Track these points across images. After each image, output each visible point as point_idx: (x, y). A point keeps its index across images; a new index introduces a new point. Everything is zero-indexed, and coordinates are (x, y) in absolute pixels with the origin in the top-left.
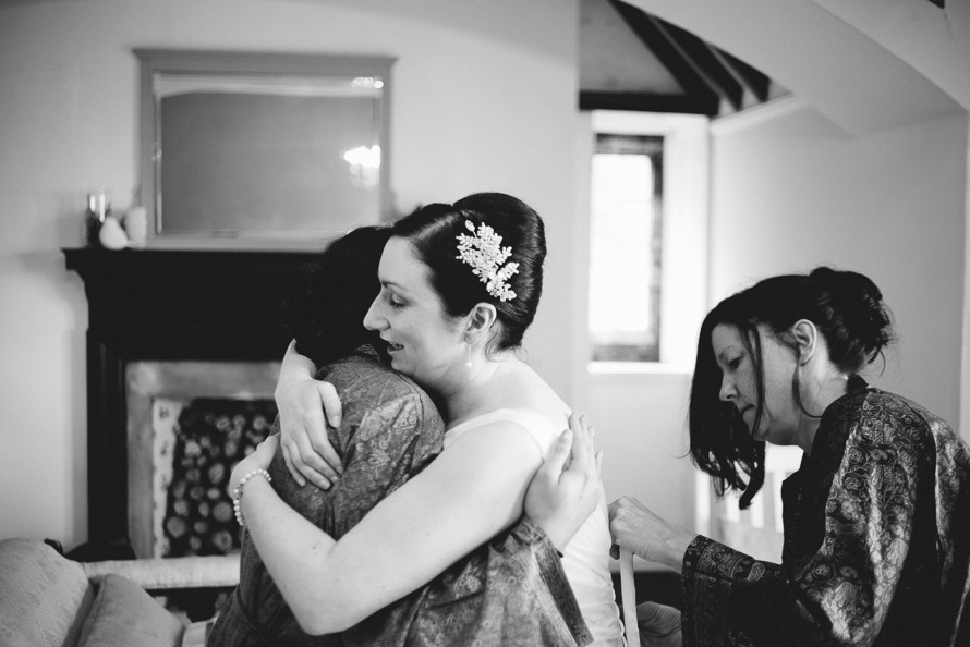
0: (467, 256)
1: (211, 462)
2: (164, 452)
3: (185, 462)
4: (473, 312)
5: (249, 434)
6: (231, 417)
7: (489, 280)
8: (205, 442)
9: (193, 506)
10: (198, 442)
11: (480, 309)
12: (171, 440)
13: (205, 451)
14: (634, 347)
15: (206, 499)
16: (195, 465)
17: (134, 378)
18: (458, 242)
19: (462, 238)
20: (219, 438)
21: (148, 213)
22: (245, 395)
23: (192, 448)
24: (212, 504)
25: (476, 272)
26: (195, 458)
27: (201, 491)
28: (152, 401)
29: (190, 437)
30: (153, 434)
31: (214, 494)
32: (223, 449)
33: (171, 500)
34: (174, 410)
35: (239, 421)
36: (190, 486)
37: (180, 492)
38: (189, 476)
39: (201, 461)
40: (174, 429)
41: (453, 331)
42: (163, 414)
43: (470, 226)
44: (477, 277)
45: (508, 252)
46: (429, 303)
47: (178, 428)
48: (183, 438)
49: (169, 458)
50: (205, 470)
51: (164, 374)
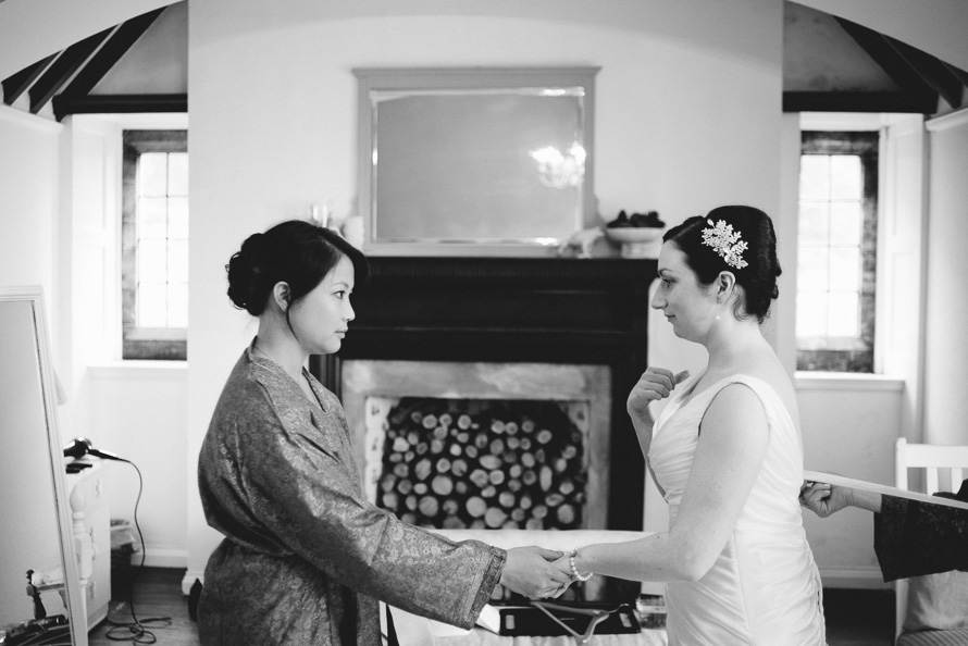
0: (709, 242)
1: (418, 458)
2: (374, 448)
3: (393, 458)
4: (719, 279)
5: (454, 432)
6: (438, 416)
7: (725, 254)
8: (413, 439)
9: (402, 499)
10: (406, 438)
11: (723, 277)
12: (381, 436)
13: (412, 448)
14: (843, 354)
15: (413, 493)
16: (403, 461)
17: (350, 376)
18: (703, 234)
19: (706, 231)
20: (426, 436)
21: (365, 221)
22: (452, 395)
23: (400, 444)
24: (419, 497)
25: (715, 250)
26: (403, 454)
27: (409, 486)
28: (366, 398)
29: (398, 435)
30: (366, 430)
31: (421, 488)
32: (429, 446)
33: (380, 493)
34: (384, 408)
35: (445, 419)
36: (398, 480)
37: (388, 486)
38: (397, 471)
39: (409, 457)
40: (384, 427)
41: (706, 295)
42: (375, 412)
43: (710, 222)
44: (717, 253)
45: (738, 235)
46: (687, 277)
47: (387, 426)
48: (392, 434)
49: (379, 454)
50: (412, 465)
51: (378, 372)
